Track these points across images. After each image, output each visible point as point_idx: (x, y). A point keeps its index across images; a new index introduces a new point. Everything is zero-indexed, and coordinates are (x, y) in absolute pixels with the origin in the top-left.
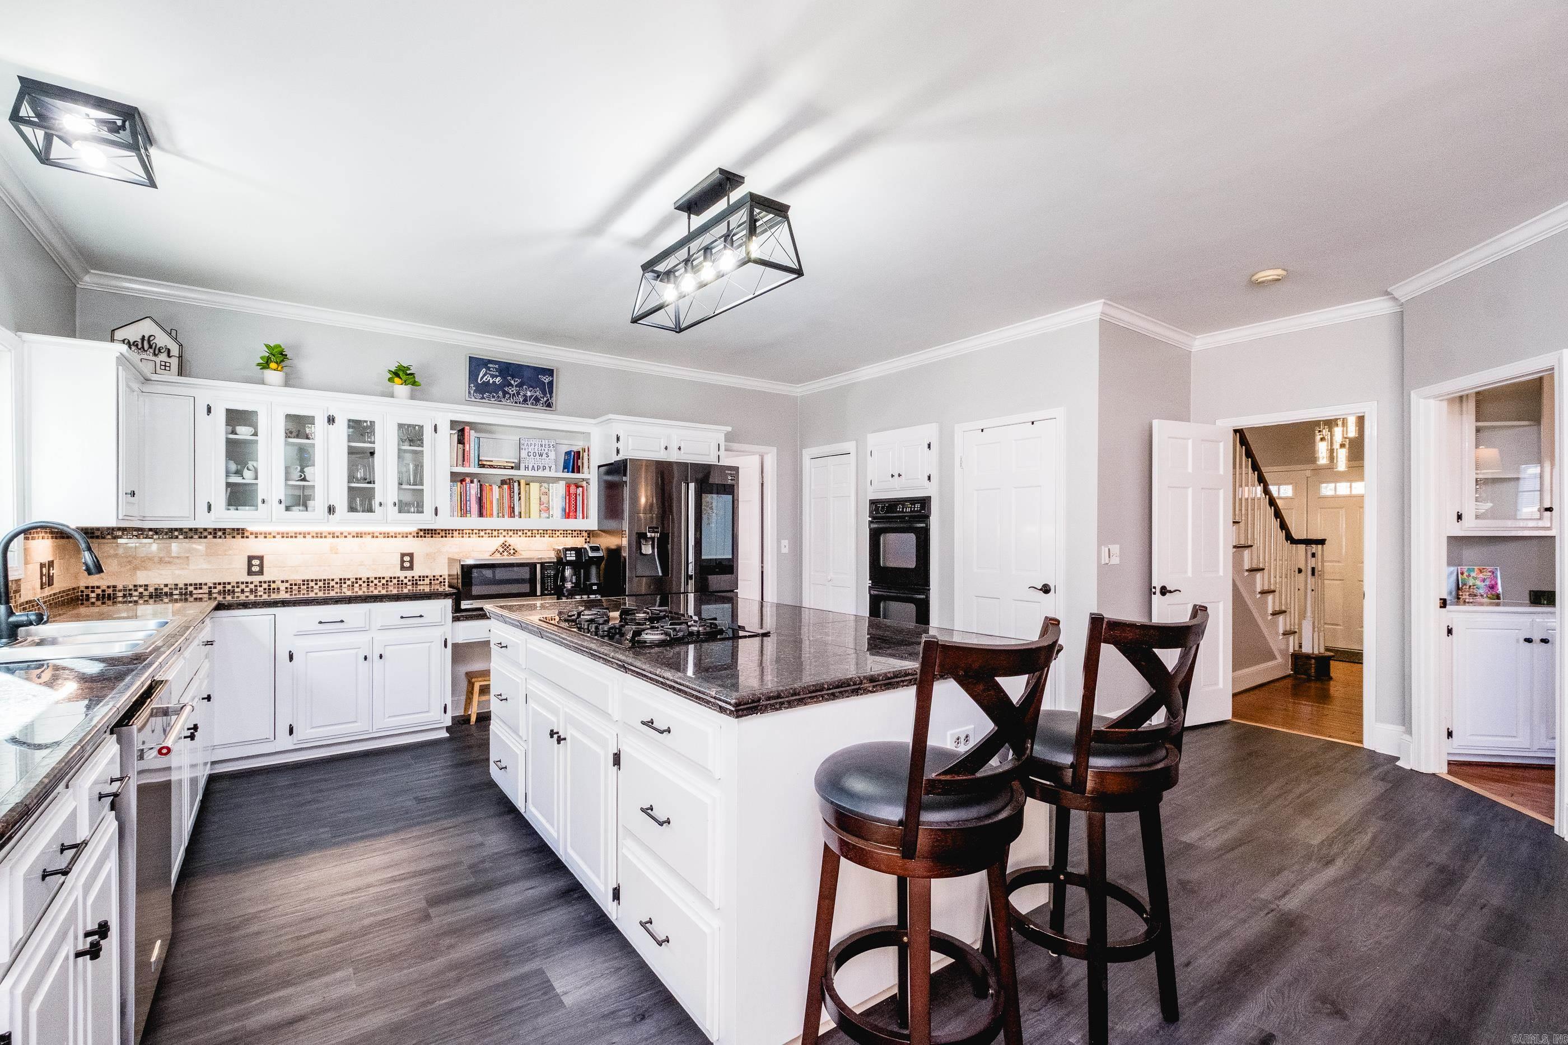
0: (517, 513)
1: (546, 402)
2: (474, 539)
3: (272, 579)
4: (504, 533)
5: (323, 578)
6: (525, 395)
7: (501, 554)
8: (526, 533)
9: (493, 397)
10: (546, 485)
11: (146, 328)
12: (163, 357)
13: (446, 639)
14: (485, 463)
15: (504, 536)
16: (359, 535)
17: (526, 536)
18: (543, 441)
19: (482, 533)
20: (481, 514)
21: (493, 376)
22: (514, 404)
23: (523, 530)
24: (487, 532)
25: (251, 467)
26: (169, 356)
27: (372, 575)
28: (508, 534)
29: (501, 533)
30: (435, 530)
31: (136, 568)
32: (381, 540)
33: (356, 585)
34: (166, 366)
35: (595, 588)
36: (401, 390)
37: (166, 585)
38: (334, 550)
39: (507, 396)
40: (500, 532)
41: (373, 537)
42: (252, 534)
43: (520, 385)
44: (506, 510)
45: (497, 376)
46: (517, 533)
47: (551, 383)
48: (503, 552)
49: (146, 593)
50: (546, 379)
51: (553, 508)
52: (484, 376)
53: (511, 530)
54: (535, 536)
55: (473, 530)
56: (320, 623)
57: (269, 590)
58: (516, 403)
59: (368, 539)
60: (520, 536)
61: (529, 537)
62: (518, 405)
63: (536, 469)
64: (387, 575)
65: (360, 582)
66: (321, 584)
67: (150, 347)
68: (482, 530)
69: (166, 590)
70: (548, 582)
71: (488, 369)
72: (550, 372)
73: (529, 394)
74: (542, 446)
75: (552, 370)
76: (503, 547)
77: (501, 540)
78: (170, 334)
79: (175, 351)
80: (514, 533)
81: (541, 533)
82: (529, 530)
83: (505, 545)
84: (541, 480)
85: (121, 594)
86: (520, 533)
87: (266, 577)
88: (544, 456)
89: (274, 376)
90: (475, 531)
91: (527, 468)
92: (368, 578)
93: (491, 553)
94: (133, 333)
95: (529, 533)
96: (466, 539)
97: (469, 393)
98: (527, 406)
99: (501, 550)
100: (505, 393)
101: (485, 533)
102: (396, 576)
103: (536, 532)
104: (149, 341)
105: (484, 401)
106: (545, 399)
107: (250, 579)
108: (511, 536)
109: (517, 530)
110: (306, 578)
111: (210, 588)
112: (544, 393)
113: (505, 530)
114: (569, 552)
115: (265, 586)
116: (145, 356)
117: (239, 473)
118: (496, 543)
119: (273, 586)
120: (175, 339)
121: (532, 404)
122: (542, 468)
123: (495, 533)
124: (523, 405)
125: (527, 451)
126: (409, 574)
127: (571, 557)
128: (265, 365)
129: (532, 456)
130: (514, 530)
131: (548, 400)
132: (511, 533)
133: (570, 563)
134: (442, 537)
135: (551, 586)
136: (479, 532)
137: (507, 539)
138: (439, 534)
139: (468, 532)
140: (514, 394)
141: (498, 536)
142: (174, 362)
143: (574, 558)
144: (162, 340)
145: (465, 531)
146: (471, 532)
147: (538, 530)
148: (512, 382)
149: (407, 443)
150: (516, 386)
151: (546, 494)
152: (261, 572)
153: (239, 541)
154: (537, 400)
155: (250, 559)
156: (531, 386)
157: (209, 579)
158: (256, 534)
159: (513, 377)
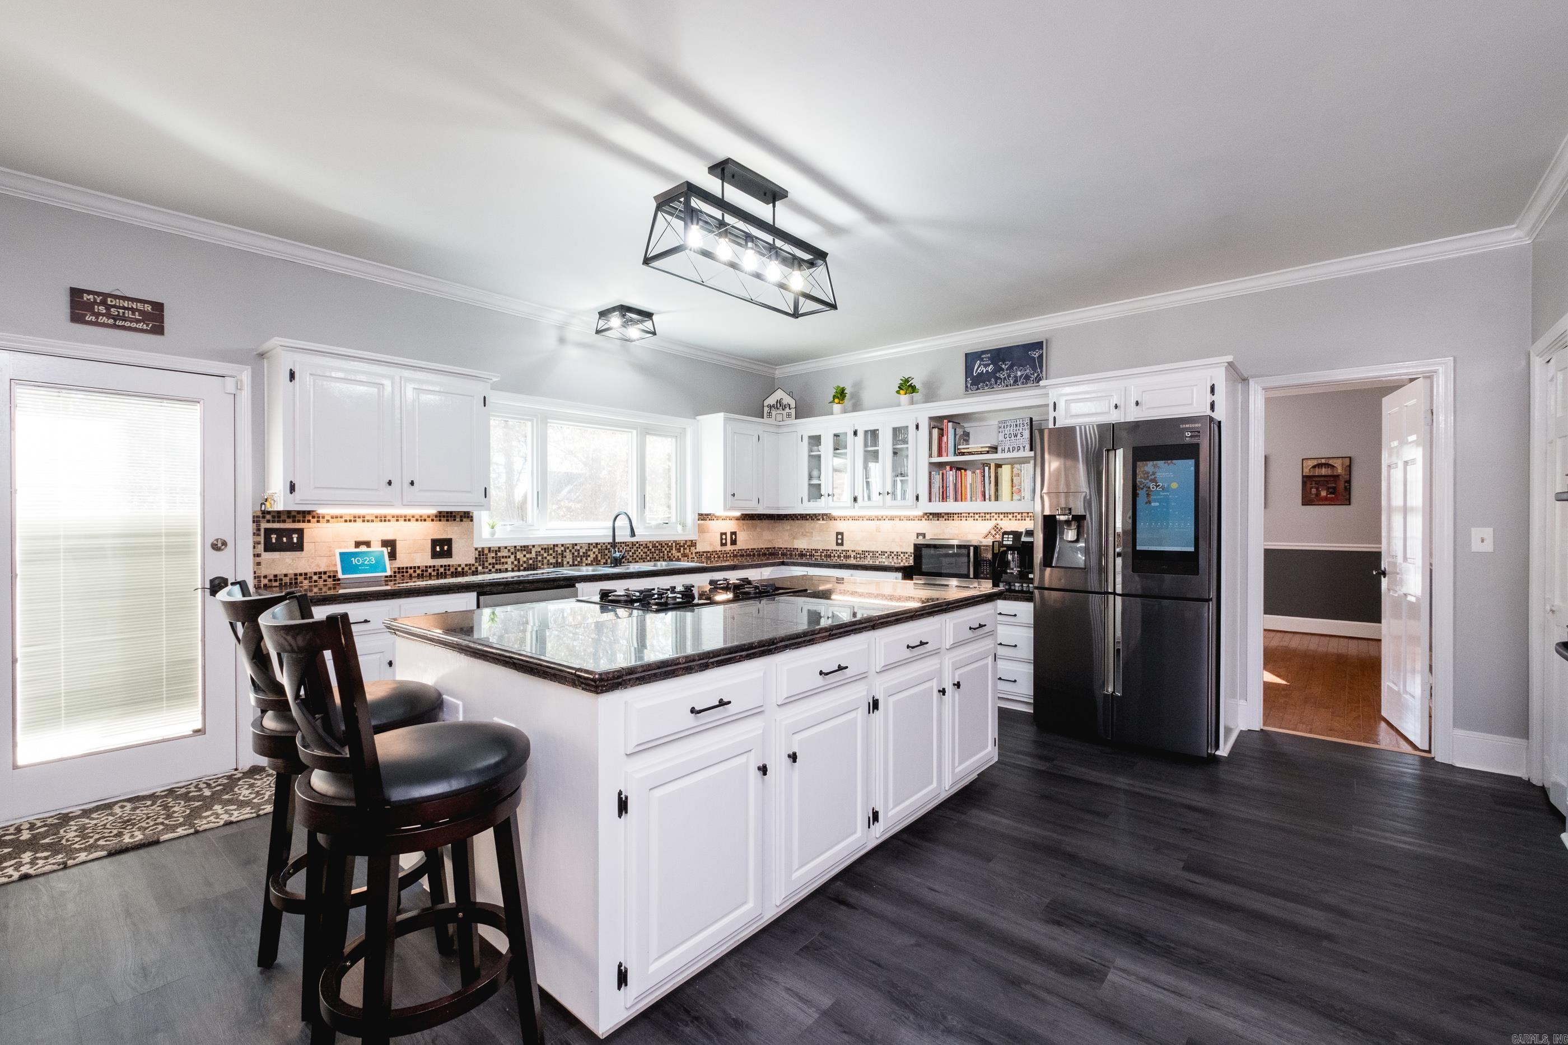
1: (1036, 378)
2: (970, 521)
3: (847, 549)
4: (996, 516)
5: (872, 550)
6: (1016, 377)
7: (993, 536)
8: (1016, 516)
9: (987, 385)
10: (1018, 466)
11: (778, 395)
12: (787, 410)
14: (963, 451)
15: (996, 520)
16: (892, 518)
17: (1016, 520)
18: (1018, 420)
19: (977, 517)
21: (986, 366)
22: (1005, 388)
23: (1013, 513)
24: (981, 515)
26: (791, 409)
27: (899, 550)
28: (999, 517)
29: (993, 516)
30: (941, 514)
31: (794, 538)
32: (905, 522)
33: (891, 557)
34: (789, 415)
36: (904, 398)
38: (878, 530)
39: (999, 381)
40: (992, 515)
41: (900, 520)
43: (1010, 368)
44: (980, 495)
45: (989, 365)
46: (1007, 517)
47: (1041, 356)
48: (996, 534)
49: (797, 553)
50: (1036, 354)
51: (1024, 489)
52: (979, 368)
53: (1002, 513)
54: (1025, 520)
55: (969, 514)
57: (847, 557)
58: (1007, 386)
59: (897, 522)
60: (1010, 519)
61: (1019, 520)
62: (1009, 387)
63: (1011, 450)
65: (893, 555)
66: (871, 554)
67: (780, 406)
68: (977, 514)
70: (984, 566)
71: (982, 360)
72: (1039, 345)
73: (1019, 374)
74: (1016, 425)
75: (1042, 342)
76: (995, 530)
77: (993, 523)
78: (790, 395)
79: (793, 406)
80: (1004, 517)
81: (1031, 517)
82: (1019, 514)
83: (997, 528)
84: (1013, 462)
85: (789, 553)
86: (1010, 516)
87: (844, 548)
88: (1019, 435)
89: (837, 407)
90: (971, 515)
91: (1003, 451)
92: (897, 552)
93: (984, 535)
95: (1019, 517)
96: (964, 522)
97: (967, 387)
98: (1017, 387)
99: (994, 533)
100: (997, 379)
101: (979, 517)
103: (1026, 515)
104: (780, 401)
105: (978, 391)
106: (1036, 375)
107: (838, 548)
108: (1002, 520)
109: (1007, 513)
110: (864, 550)
111: (821, 551)
112: (1034, 369)
113: (996, 513)
114: (1007, 536)
115: (844, 553)
116: (779, 412)
117: (813, 477)
118: (987, 526)
119: (848, 554)
121: (1023, 383)
122: (1016, 449)
123: (988, 516)
124: (1014, 387)
125: (1004, 433)
127: (1009, 541)
128: (833, 401)
129: (1008, 438)
130: (1004, 513)
131: (1039, 375)
132: (1002, 516)
133: (1009, 548)
134: (945, 520)
135: (986, 569)
137: (999, 522)
138: (943, 517)
139: (965, 515)
140: (1005, 378)
141: (990, 520)
142: (793, 411)
144: (786, 399)
145: (963, 515)
146: (967, 515)
147: (1028, 513)
148: (1003, 366)
149: (899, 442)
150: (1007, 370)
151: (1018, 475)
152: (842, 544)
153: (833, 522)
154: (1027, 378)
155: (838, 534)
156: (1022, 365)
157: (820, 547)
158: (841, 518)
159: (1004, 361)
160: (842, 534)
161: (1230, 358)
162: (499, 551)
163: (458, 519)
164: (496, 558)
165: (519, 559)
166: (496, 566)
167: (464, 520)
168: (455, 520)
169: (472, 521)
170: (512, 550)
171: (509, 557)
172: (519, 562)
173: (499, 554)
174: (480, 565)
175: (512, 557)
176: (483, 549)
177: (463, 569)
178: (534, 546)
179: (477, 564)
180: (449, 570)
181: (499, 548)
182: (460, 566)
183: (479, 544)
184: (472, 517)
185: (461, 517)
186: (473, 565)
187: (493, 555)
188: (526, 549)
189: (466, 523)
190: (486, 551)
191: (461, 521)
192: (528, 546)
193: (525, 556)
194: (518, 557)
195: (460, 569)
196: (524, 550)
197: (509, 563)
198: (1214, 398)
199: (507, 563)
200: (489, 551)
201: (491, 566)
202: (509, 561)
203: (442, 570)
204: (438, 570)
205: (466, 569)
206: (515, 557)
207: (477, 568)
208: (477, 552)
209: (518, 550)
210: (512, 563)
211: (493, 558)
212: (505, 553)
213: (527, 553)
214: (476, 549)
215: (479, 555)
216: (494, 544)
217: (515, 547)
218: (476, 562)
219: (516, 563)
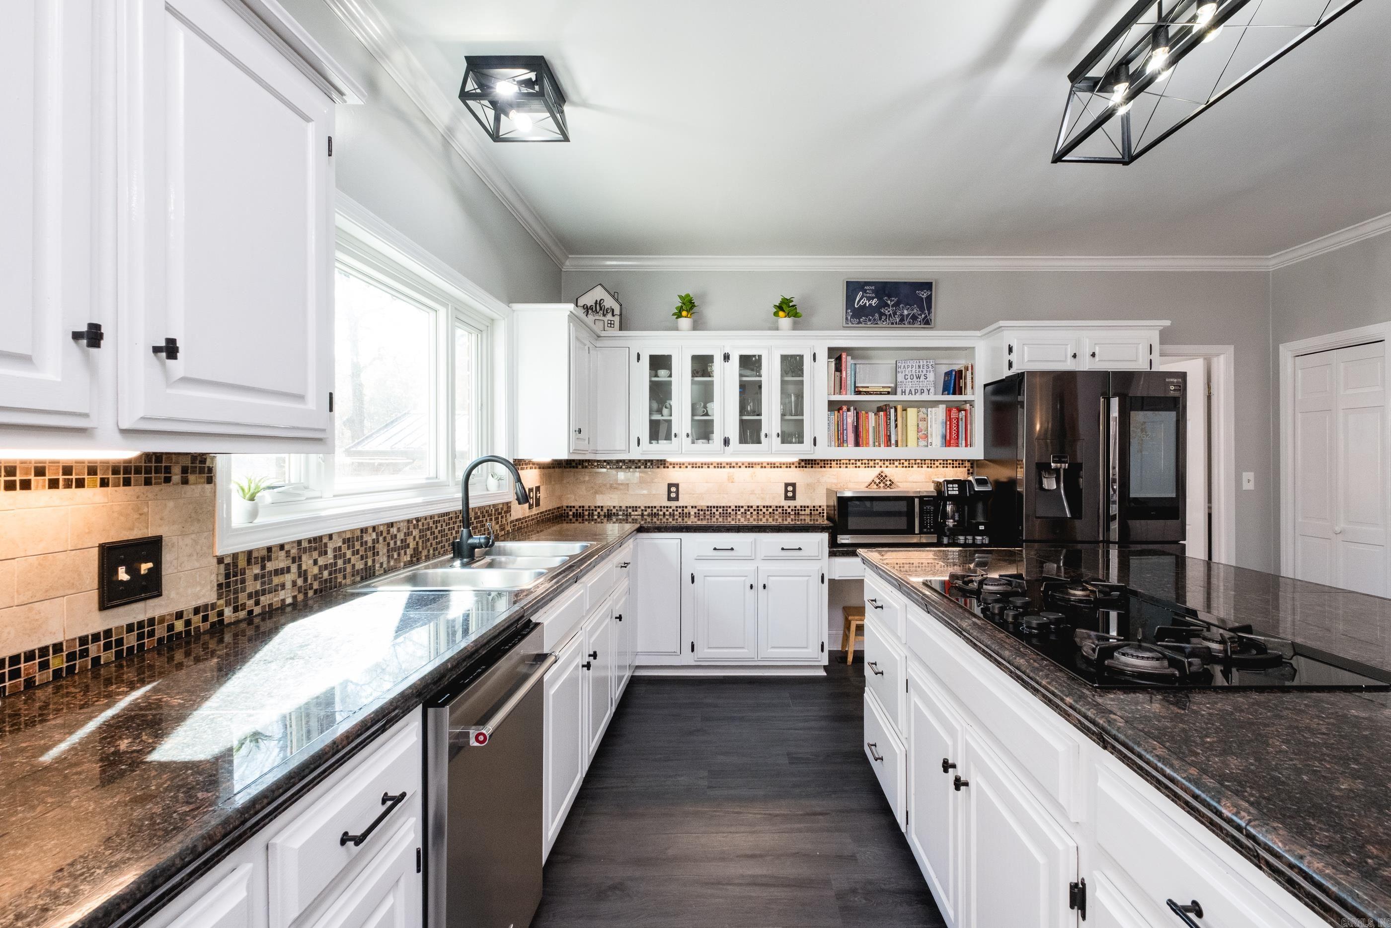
0: (893, 441)
1: (923, 320)
2: (851, 470)
3: (685, 505)
4: (881, 463)
5: (722, 505)
6: (902, 315)
7: (877, 485)
8: (903, 464)
9: (870, 320)
10: (924, 410)
11: (597, 294)
12: (609, 316)
13: (823, 574)
14: (861, 389)
15: (881, 467)
16: (750, 465)
17: (903, 467)
18: (921, 361)
19: (859, 464)
20: (857, 444)
21: (869, 299)
22: (890, 325)
23: (900, 460)
24: (864, 462)
25: (668, 406)
26: (613, 315)
27: (760, 503)
28: (884, 464)
29: (878, 464)
30: (815, 460)
31: (596, 493)
32: (768, 470)
33: (748, 513)
34: (611, 324)
35: (982, 528)
36: (785, 322)
37: (614, 507)
38: (731, 480)
39: (884, 318)
40: (876, 462)
41: (762, 467)
42: (671, 464)
43: (896, 305)
44: (883, 439)
45: (873, 298)
46: (894, 464)
47: (929, 298)
48: (880, 483)
49: (602, 513)
50: (924, 295)
51: (932, 435)
52: (861, 300)
53: (887, 460)
54: (912, 467)
55: (850, 460)
56: (715, 549)
57: (683, 515)
58: (892, 324)
59: (757, 470)
60: (897, 467)
61: (906, 467)
62: (895, 326)
63: (913, 393)
64: (774, 503)
65: (752, 510)
66: (720, 510)
67: (601, 309)
68: (859, 460)
69: (614, 511)
70: (927, 519)
71: (865, 291)
72: (928, 286)
73: (906, 312)
74: (919, 367)
75: (931, 283)
76: (879, 479)
77: (877, 470)
78: (613, 297)
79: (617, 312)
80: (890, 464)
81: (918, 463)
82: (906, 460)
83: (882, 476)
84: (919, 405)
85: (586, 513)
86: (897, 463)
87: (680, 503)
88: (922, 378)
89: (685, 322)
90: (851, 462)
91: (904, 392)
92: (758, 507)
93: (867, 484)
94: (588, 299)
95: (906, 464)
96: (843, 470)
97: (847, 319)
98: (903, 326)
99: (877, 481)
100: (881, 314)
101: (862, 464)
102: (782, 504)
103: (914, 462)
104: (600, 304)
105: (860, 325)
106: (923, 316)
107: (669, 504)
108: (887, 467)
109: (893, 460)
110: (710, 505)
111: (642, 510)
112: (922, 310)
113: (881, 460)
114: (951, 486)
115: (680, 510)
116: (597, 317)
117: (660, 411)
118: (871, 474)
119: (686, 510)
120: (617, 300)
121: (909, 323)
122: (919, 391)
123: (871, 463)
124: (900, 326)
125: (904, 374)
126: (792, 503)
127: (954, 491)
128: (679, 315)
129: (909, 380)
130: (890, 460)
131: (926, 316)
132: (887, 463)
133: (951, 498)
134: (821, 467)
135: (930, 523)
136: (855, 463)
137: (884, 469)
138: (818, 464)
139: (845, 462)
140: (890, 315)
141: (875, 467)
142: (617, 319)
143: (957, 493)
144: (609, 302)
145: (842, 462)
146: (848, 462)
147: (915, 460)
148: (889, 302)
149: (790, 374)
150: (893, 306)
151: (924, 420)
152: (677, 499)
153: (662, 471)
154: (914, 318)
155: (670, 486)
156: (908, 304)
157: (642, 503)
158: (674, 465)
159: (889, 297)
160: (677, 486)
161: (1167, 323)
162: (270, 559)
163: (176, 478)
164: (263, 576)
165: (306, 571)
166: (262, 598)
167: (192, 478)
168: (168, 480)
169: (210, 480)
170: (294, 552)
171: (288, 570)
172: (306, 580)
173: (270, 566)
174: (228, 604)
175: (294, 568)
176: (235, 556)
177: (188, 623)
178: (330, 537)
179: (222, 602)
180: (151, 634)
181: (269, 549)
182: (179, 615)
183: (226, 546)
184: (210, 470)
185: (185, 470)
186: (213, 606)
187: (257, 570)
188: (317, 544)
189: (196, 489)
190: (242, 563)
191: (185, 482)
192: (321, 538)
193: (315, 562)
194: (304, 567)
195: (179, 626)
196: (315, 549)
197: (289, 585)
198: (1152, 357)
199: (283, 586)
200: (249, 562)
201: (252, 602)
202: (288, 578)
203: (131, 640)
204: (120, 642)
205: (196, 620)
206: (300, 567)
207: (221, 614)
208: (222, 566)
209: (305, 549)
210: (294, 583)
211: (256, 577)
212: (279, 561)
213: (320, 555)
214: (220, 560)
215: (227, 576)
216: (258, 542)
217: (299, 542)
218: (220, 597)
219: (300, 582)
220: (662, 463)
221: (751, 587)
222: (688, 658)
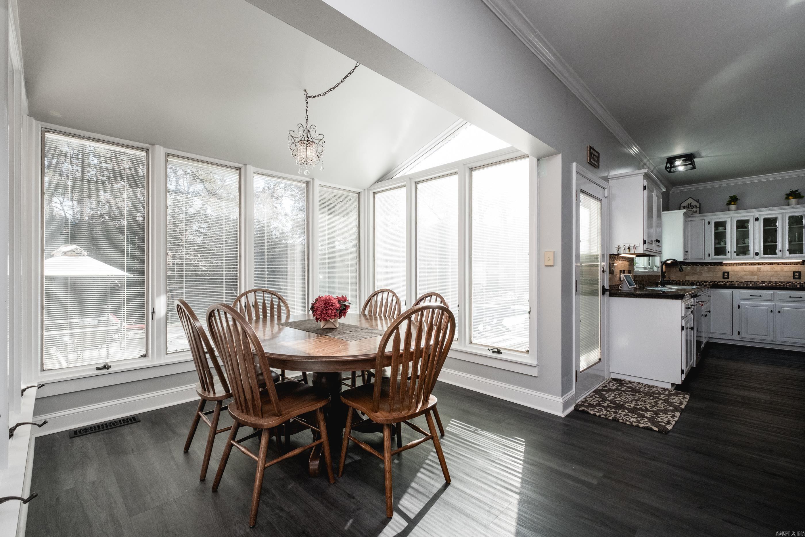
3: (732, 280)
5: (754, 280)
11: (690, 201)
12: (694, 209)
16: (771, 264)
25: (723, 241)
26: (696, 208)
31: (686, 275)
32: (783, 266)
34: (695, 211)
36: (793, 201)
37: (695, 281)
38: (759, 270)
41: (778, 265)
42: (724, 264)
49: (689, 283)
56: (751, 295)
59: (776, 266)
64: (787, 280)
65: (772, 283)
66: (753, 283)
67: (691, 206)
69: (695, 282)
78: (696, 201)
79: (698, 206)
87: (730, 280)
89: (733, 207)
92: (776, 281)
94: (685, 204)
102: (791, 281)
104: (690, 204)
107: (723, 280)
110: (747, 281)
111: (709, 282)
115: (730, 283)
116: (689, 210)
117: (719, 243)
119: (733, 282)
120: (698, 202)
126: (798, 281)
128: (729, 204)
142: (698, 209)
144: (694, 203)
149: (795, 224)
152: (728, 278)
153: (720, 267)
155: (724, 273)
157: (709, 279)
158: (726, 264)
160: (728, 273)
220: (721, 264)
221: (772, 311)
222: (736, 337)
